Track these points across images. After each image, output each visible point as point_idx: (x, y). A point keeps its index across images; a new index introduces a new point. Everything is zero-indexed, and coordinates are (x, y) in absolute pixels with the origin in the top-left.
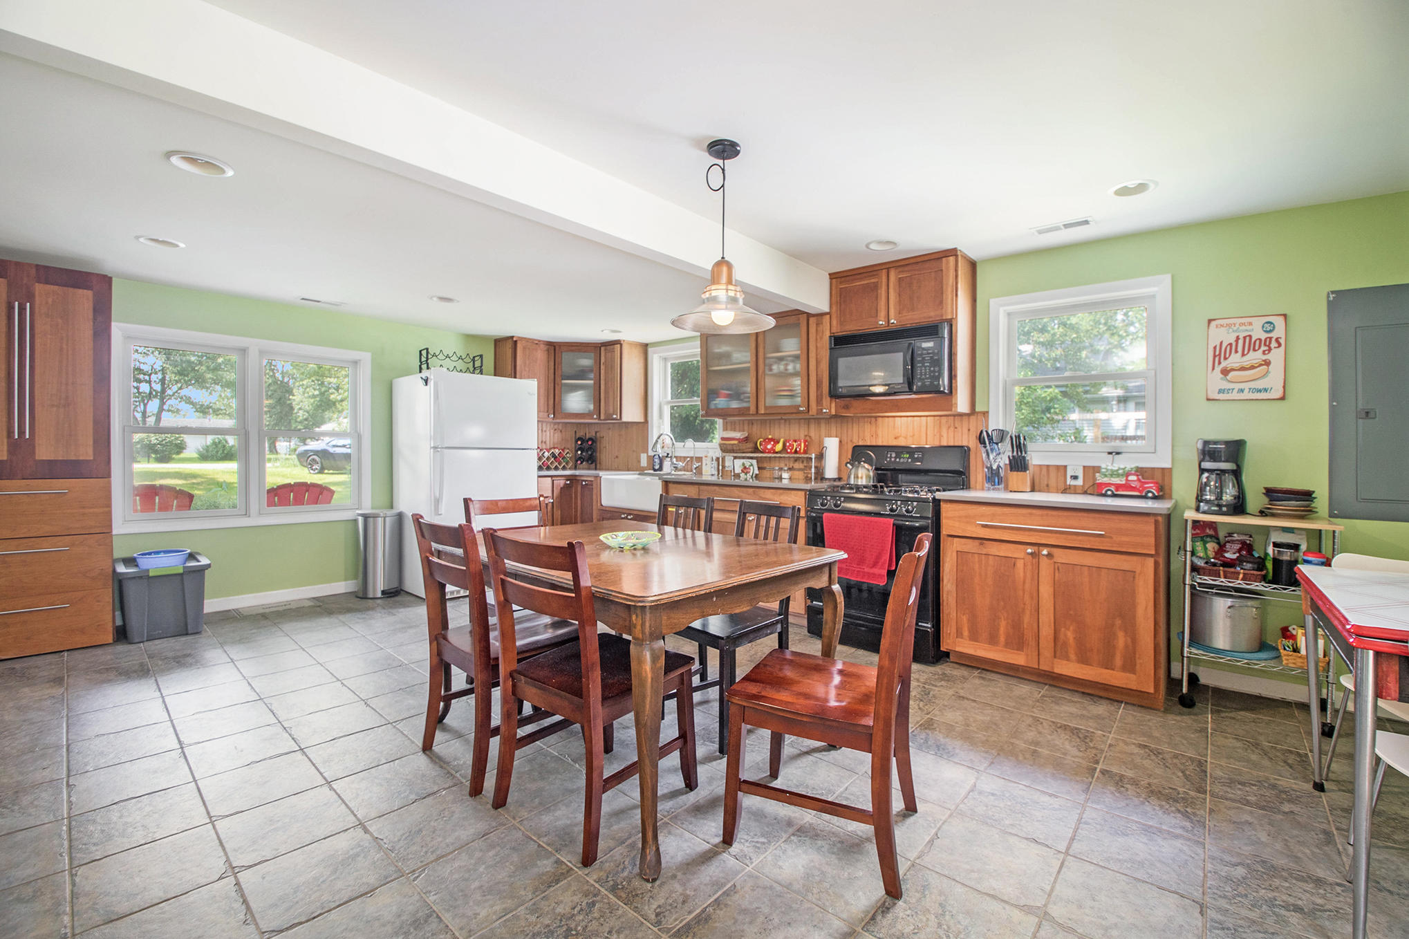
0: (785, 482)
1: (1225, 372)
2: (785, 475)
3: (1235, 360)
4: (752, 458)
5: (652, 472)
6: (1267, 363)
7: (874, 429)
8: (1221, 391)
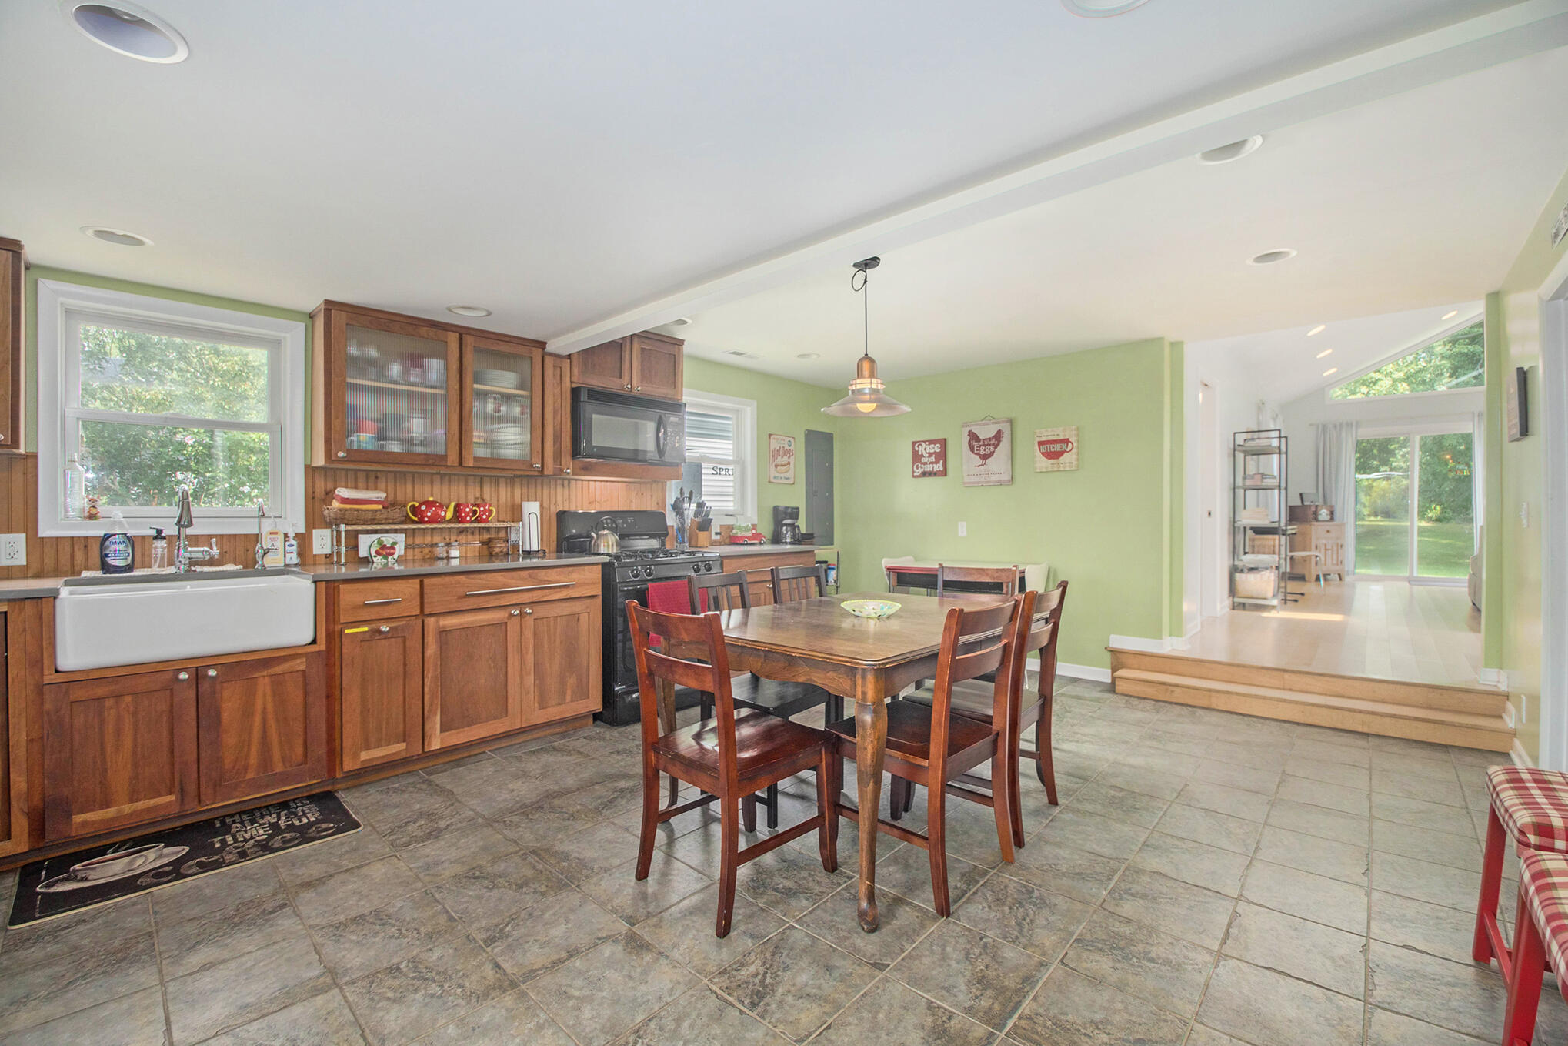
0: (455, 563)
1: (776, 466)
2: (455, 553)
3: (779, 460)
4: (396, 531)
5: (99, 574)
6: (789, 463)
7: (566, 491)
8: (775, 478)
